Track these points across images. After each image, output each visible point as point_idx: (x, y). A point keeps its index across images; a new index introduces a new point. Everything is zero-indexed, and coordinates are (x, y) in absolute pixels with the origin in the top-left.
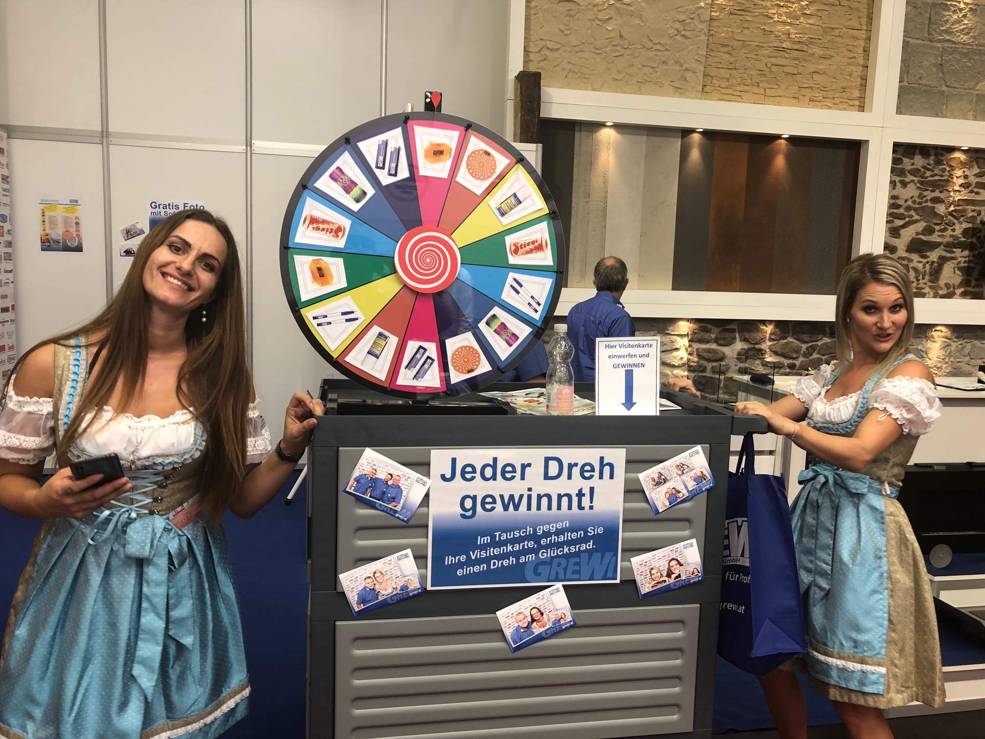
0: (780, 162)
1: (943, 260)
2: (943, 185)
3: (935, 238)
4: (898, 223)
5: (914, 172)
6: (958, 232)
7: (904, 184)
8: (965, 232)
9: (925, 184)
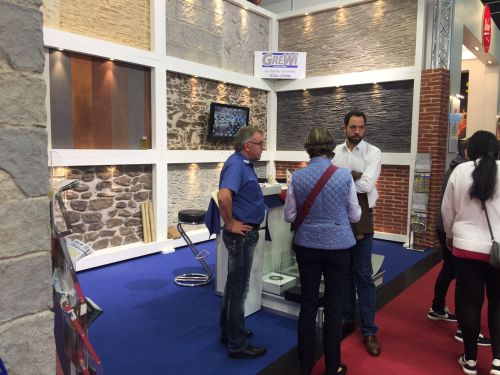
0: (110, 75)
1: (192, 131)
2: (188, 94)
3: (187, 120)
4: (172, 112)
5: (176, 86)
6: (196, 118)
7: (172, 92)
8: (199, 118)
9: (181, 93)
